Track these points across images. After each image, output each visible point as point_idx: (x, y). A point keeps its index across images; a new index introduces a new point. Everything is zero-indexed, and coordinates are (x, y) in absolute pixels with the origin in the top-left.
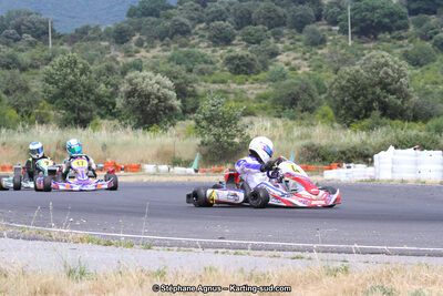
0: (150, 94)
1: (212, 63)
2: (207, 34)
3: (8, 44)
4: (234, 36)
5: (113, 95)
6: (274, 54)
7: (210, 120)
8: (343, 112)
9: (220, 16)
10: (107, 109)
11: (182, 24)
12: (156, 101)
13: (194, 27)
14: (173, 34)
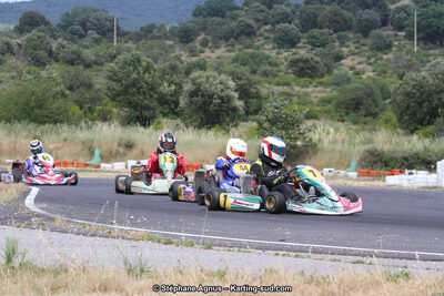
0: (213, 94)
1: (276, 65)
2: (272, 36)
3: (73, 40)
4: (299, 39)
5: (176, 93)
6: (339, 58)
7: (273, 122)
8: (407, 118)
9: (286, 18)
10: (170, 108)
11: (249, 26)
12: (219, 101)
13: (259, 29)
14: (239, 35)
